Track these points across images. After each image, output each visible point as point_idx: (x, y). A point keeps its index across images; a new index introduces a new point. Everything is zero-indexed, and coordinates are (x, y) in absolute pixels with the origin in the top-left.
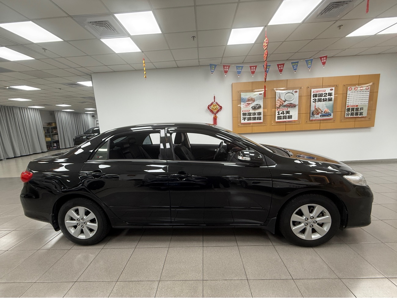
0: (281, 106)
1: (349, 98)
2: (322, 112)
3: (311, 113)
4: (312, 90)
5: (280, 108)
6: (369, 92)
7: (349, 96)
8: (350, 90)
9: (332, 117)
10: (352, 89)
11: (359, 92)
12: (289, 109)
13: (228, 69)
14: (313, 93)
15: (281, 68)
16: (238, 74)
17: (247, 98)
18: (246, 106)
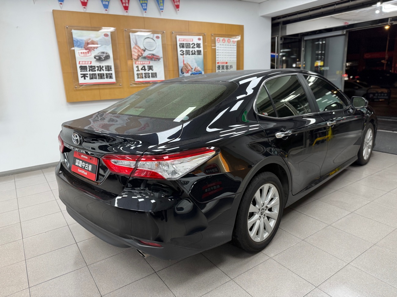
0: (140, 58)
1: (218, 53)
2: (192, 69)
3: (180, 71)
4: (178, 37)
5: (139, 60)
7: (218, 50)
8: (218, 41)
10: (220, 41)
11: (227, 45)
12: (151, 62)
14: (179, 41)
17: (85, 41)
18: (85, 54)
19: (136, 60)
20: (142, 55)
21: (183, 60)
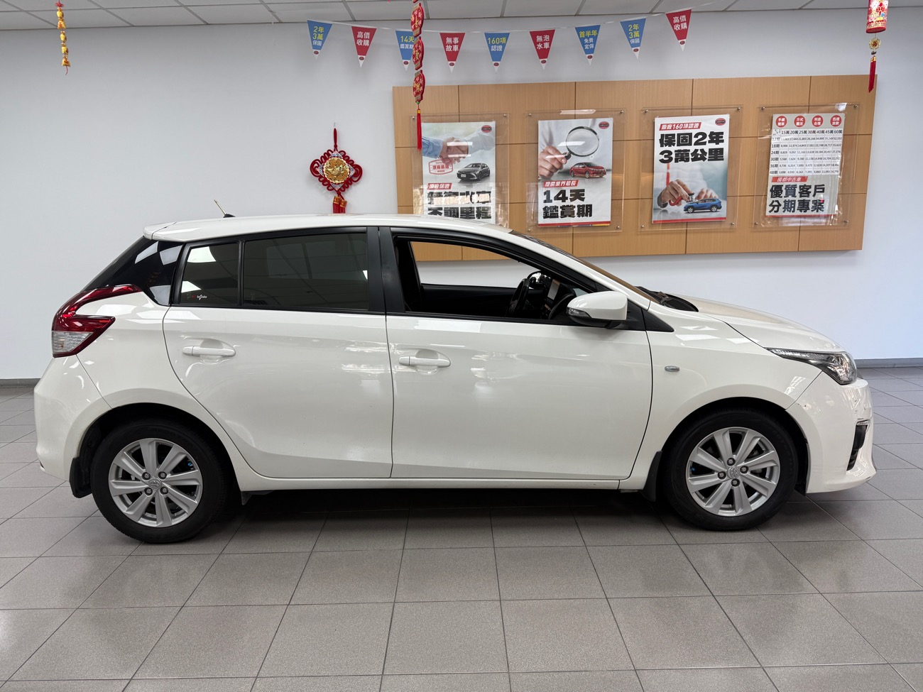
0: (556, 174)
1: (777, 152)
2: (691, 195)
3: (655, 199)
4: (659, 122)
6: (841, 135)
7: (777, 146)
8: (779, 124)
9: (722, 213)
10: (785, 122)
11: (810, 132)
12: (581, 182)
13: (368, 41)
14: (660, 129)
15: (542, 44)
16: (404, 61)
17: (443, 143)
18: (441, 169)
19: (546, 179)
20: (561, 167)
21: (668, 174)
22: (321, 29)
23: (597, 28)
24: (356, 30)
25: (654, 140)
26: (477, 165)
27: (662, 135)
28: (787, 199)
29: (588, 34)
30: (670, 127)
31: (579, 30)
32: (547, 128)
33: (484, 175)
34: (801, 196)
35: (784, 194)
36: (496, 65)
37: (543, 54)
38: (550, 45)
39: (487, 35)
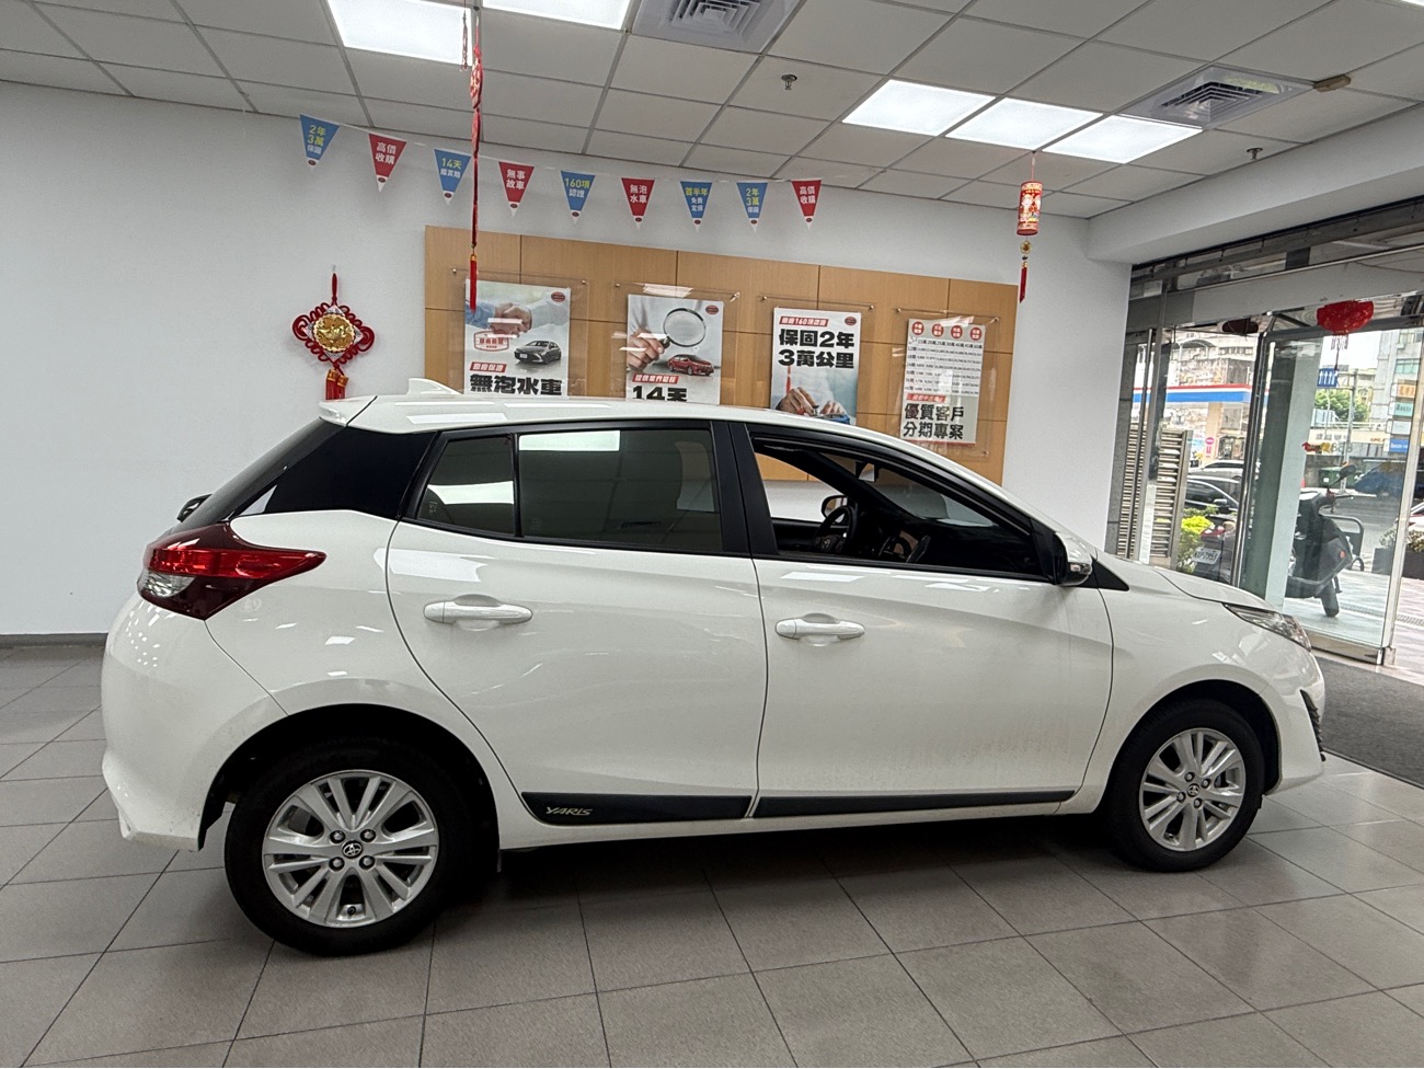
0: (649, 365)
1: (913, 365)
2: (817, 407)
4: (779, 313)
6: (981, 351)
7: (914, 357)
8: (916, 331)
10: (923, 329)
11: (948, 344)
12: (682, 378)
13: (393, 158)
14: (781, 323)
15: (638, 197)
16: (445, 192)
17: (496, 308)
18: (491, 344)
19: (639, 370)
21: (789, 379)
22: (322, 131)
23: (708, 186)
24: (375, 140)
25: (772, 335)
26: (543, 344)
27: (783, 331)
28: (923, 421)
29: (697, 192)
30: (792, 321)
31: (685, 185)
32: (640, 306)
33: (553, 357)
34: (938, 419)
35: (919, 415)
36: (576, 215)
37: (639, 209)
38: (647, 199)
39: (565, 175)
